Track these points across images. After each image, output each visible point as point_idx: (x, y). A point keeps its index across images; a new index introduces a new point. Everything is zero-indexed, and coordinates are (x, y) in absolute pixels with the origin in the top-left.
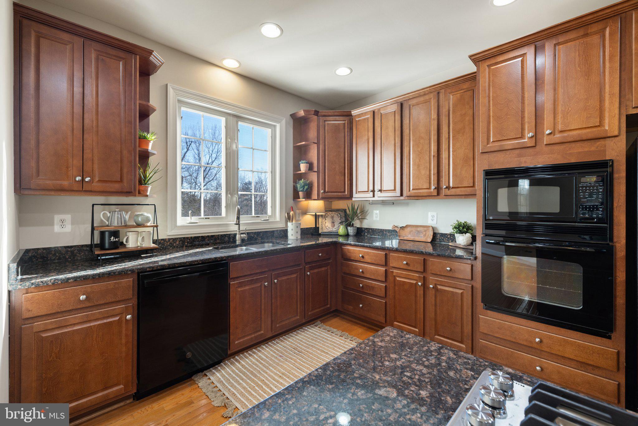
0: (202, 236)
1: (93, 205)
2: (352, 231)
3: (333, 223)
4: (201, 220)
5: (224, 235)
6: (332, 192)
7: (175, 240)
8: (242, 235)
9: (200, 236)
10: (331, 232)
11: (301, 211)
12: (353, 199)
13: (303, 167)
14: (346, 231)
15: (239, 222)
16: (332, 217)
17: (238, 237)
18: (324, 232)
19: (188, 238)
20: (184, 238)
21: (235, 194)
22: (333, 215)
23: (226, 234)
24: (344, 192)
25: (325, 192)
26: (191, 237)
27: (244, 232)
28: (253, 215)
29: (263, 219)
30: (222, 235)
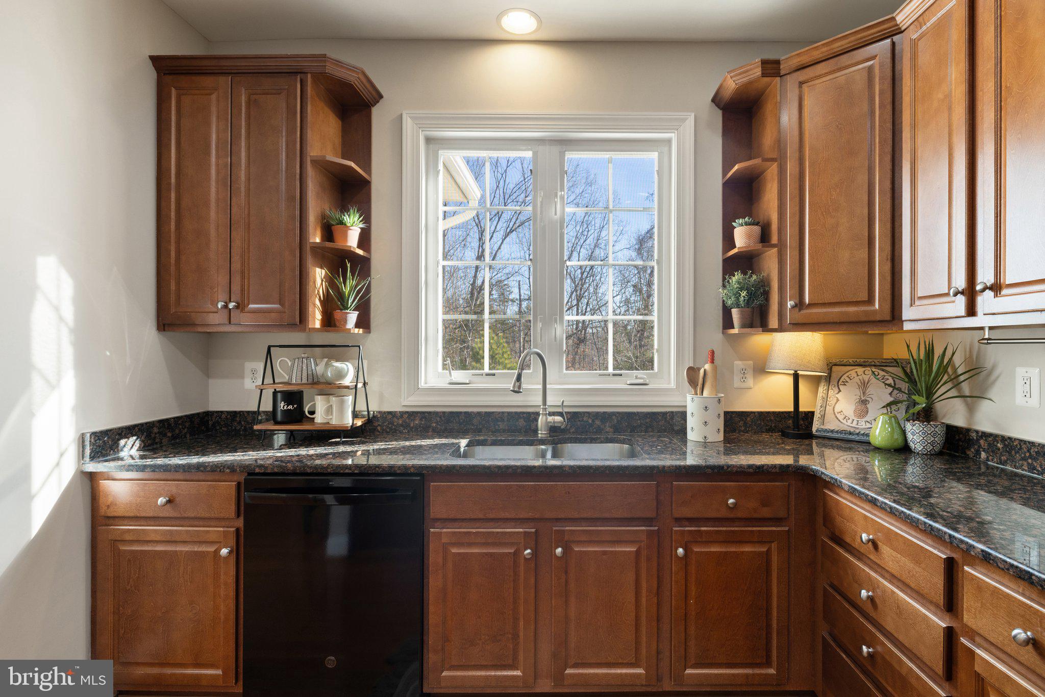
0: (465, 413)
1: (269, 347)
2: (917, 438)
3: (864, 402)
4: (475, 379)
5: (516, 413)
6: (824, 305)
7: (412, 415)
8: (550, 419)
9: (461, 413)
10: (850, 433)
11: (751, 362)
12: (907, 326)
13: (742, 236)
14: (897, 436)
15: (520, 387)
16: (864, 386)
17: (541, 420)
18: (826, 431)
19: (436, 413)
20: (430, 413)
21: (556, 321)
22: (866, 378)
23: (521, 413)
24: (870, 300)
25: (800, 305)
26: (444, 413)
27: (560, 410)
28: (611, 369)
29: (628, 383)
30: (512, 413)
